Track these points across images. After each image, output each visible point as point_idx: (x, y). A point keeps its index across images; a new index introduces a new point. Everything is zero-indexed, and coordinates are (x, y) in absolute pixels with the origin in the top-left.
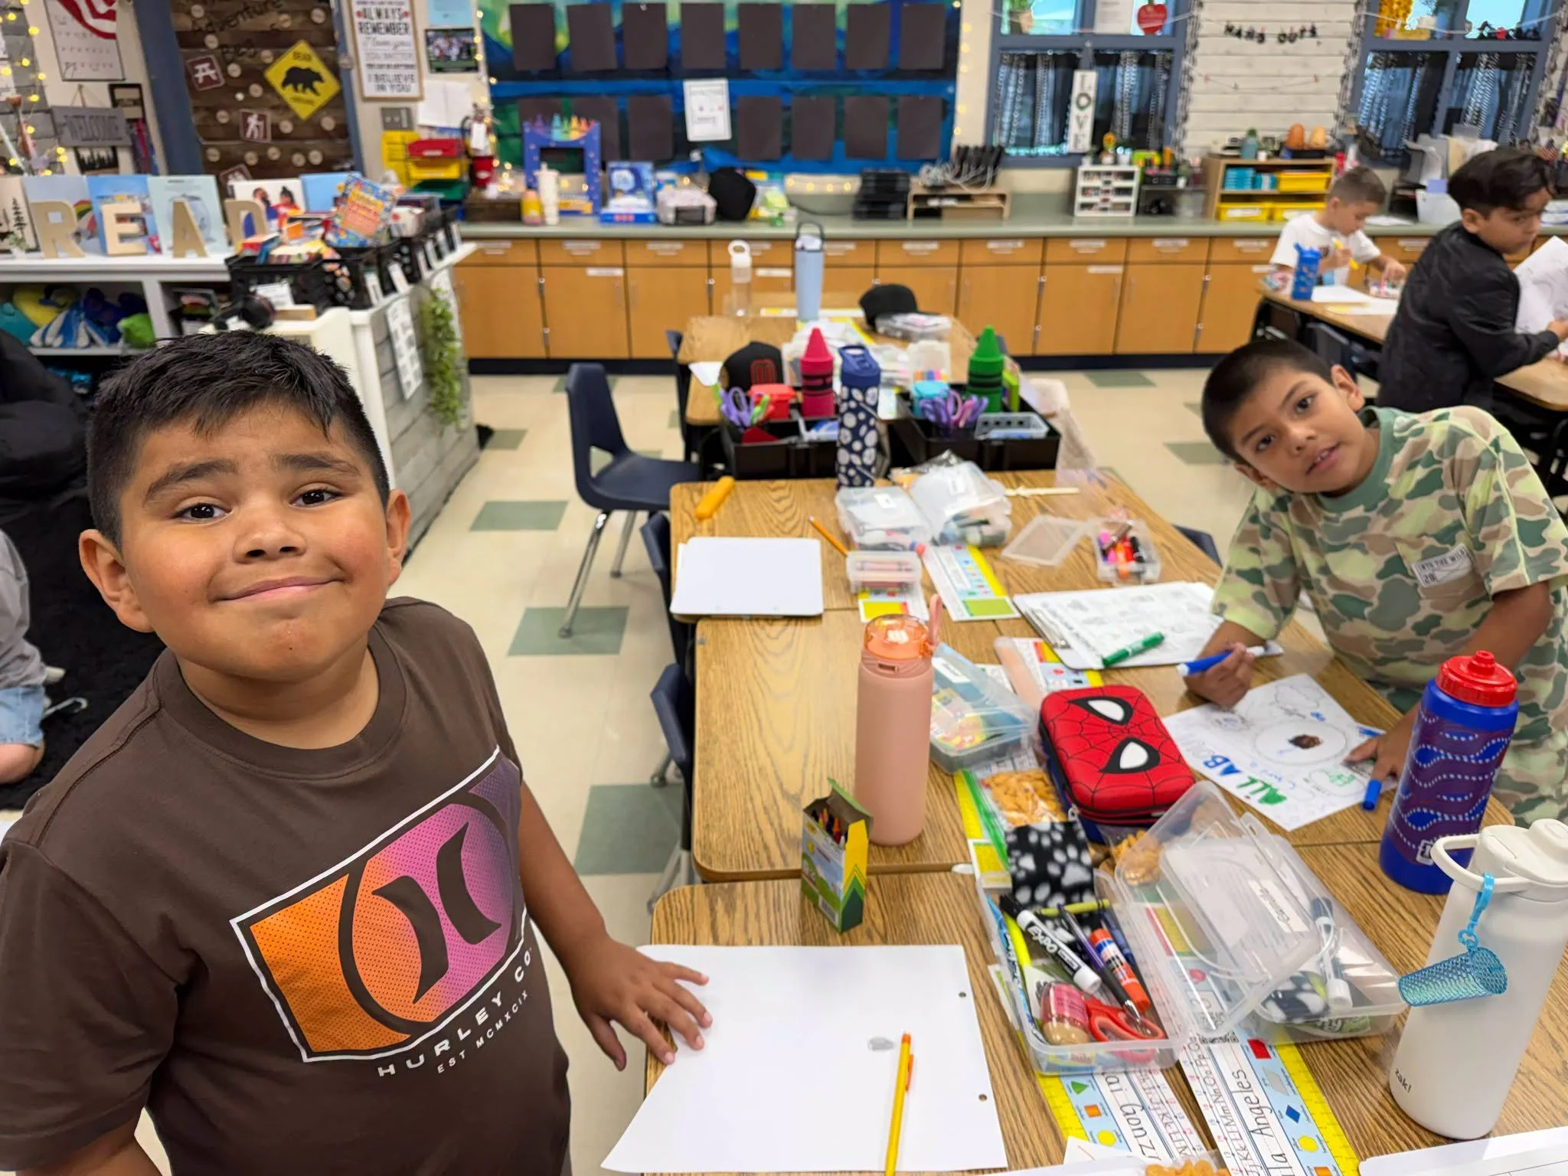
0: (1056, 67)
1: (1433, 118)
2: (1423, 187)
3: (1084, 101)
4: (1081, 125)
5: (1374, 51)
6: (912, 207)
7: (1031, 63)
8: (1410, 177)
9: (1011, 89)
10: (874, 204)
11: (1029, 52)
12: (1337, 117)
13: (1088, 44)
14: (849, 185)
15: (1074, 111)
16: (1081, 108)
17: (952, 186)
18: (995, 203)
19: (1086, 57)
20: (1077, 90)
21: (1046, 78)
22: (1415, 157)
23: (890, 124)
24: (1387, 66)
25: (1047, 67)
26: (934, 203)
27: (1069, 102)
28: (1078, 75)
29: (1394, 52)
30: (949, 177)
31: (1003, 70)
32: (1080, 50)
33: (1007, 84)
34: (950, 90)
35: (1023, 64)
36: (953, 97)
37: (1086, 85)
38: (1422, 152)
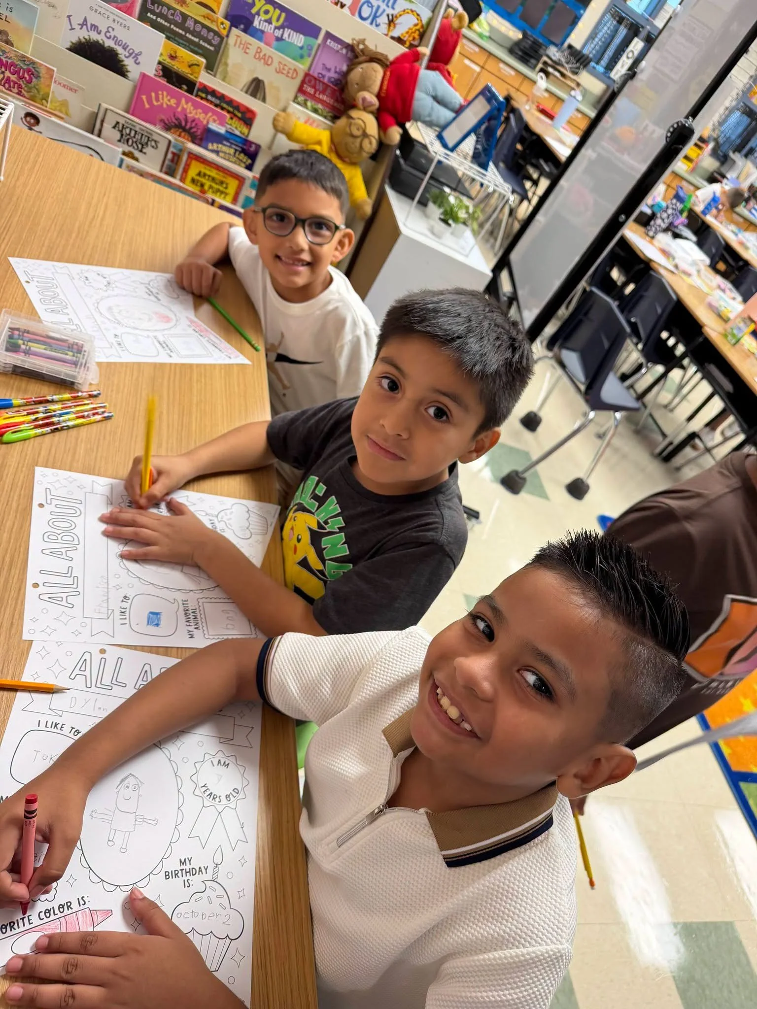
0: (629, 29)
1: (744, 147)
2: (727, 178)
3: (630, 55)
4: (623, 66)
5: (744, 103)
6: (540, 66)
7: (621, 20)
8: (723, 170)
9: (606, 28)
10: (526, 53)
11: (624, 15)
12: (714, 125)
13: (648, 27)
14: (515, 34)
15: (624, 58)
16: (628, 58)
17: (562, 66)
18: (573, 85)
19: (643, 33)
20: (631, 47)
21: (623, 31)
22: (729, 162)
23: (547, 12)
24: (743, 113)
25: (626, 26)
26: (550, 70)
27: (624, 51)
28: (636, 40)
29: (749, 107)
30: (563, 60)
31: (608, 16)
32: (643, 27)
33: (605, 25)
34: (582, 12)
35: (617, 18)
36: (581, 15)
37: (636, 48)
38: (734, 162)
